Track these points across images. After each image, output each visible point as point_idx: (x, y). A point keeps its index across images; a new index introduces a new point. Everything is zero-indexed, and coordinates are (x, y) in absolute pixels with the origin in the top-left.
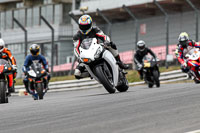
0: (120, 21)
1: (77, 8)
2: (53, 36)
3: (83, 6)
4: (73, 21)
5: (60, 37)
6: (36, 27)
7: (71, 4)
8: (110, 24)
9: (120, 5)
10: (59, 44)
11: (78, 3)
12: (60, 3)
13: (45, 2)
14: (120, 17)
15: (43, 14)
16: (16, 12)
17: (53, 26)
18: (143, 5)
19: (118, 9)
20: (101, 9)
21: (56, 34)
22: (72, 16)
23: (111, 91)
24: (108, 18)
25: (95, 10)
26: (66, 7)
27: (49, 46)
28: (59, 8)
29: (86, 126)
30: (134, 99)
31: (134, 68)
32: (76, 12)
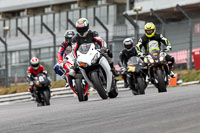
0: (174, 20)
1: (131, 8)
2: (107, 37)
3: (137, 6)
4: (127, 22)
5: (114, 37)
7: (125, 4)
8: (164, 24)
9: (174, 5)
10: (113, 45)
11: (132, 4)
12: (114, 3)
13: (99, 3)
14: (174, 17)
16: (70, 13)
17: (107, 26)
19: (172, 8)
20: (155, 9)
21: (111, 34)
22: (126, 16)
23: (104, 97)
24: (162, 18)
25: (148, 10)
26: (120, 7)
28: (112, 9)
29: (139, 127)
31: (188, 67)
32: (130, 12)
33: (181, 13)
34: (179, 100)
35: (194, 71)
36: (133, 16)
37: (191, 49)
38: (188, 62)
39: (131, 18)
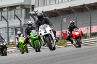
0: (53, 16)
1: (32, 11)
2: (21, 24)
3: (35, 9)
4: (31, 17)
5: (24, 24)
6: (13, 20)
7: (30, 9)
9: (53, 9)
10: (24, 28)
11: (33, 8)
12: (24, 8)
14: (53, 15)
15: (16, 14)
17: (21, 19)
18: (65, 9)
19: (52, 11)
21: (23, 23)
22: (30, 14)
26: (27, 10)
27: (19, 29)
28: (23, 11)
30: (60, 54)
31: (60, 39)
32: (32, 13)
33: (57, 13)
34: (56, 55)
35: (63, 41)
36: (34, 14)
37: (62, 30)
38: (60, 36)
39: (33, 15)
